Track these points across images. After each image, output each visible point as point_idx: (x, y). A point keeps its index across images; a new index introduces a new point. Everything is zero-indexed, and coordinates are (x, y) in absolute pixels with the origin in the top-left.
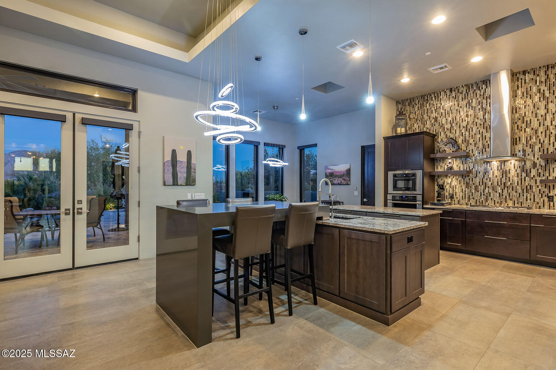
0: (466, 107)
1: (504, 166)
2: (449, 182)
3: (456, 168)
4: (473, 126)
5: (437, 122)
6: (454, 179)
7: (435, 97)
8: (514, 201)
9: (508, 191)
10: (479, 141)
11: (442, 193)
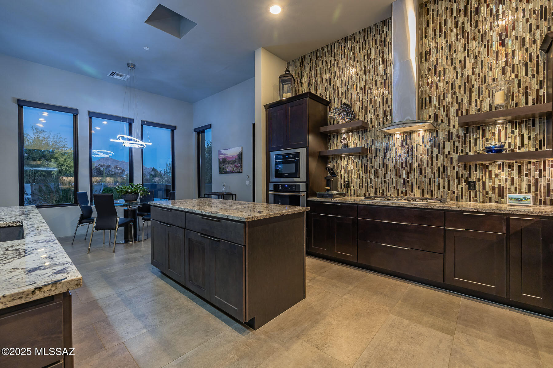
0: (364, 61)
1: (410, 139)
2: (345, 166)
3: (351, 145)
4: (373, 86)
5: (330, 86)
6: (350, 161)
7: (328, 51)
8: (423, 190)
9: (414, 175)
10: (380, 107)
11: (333, 180)
